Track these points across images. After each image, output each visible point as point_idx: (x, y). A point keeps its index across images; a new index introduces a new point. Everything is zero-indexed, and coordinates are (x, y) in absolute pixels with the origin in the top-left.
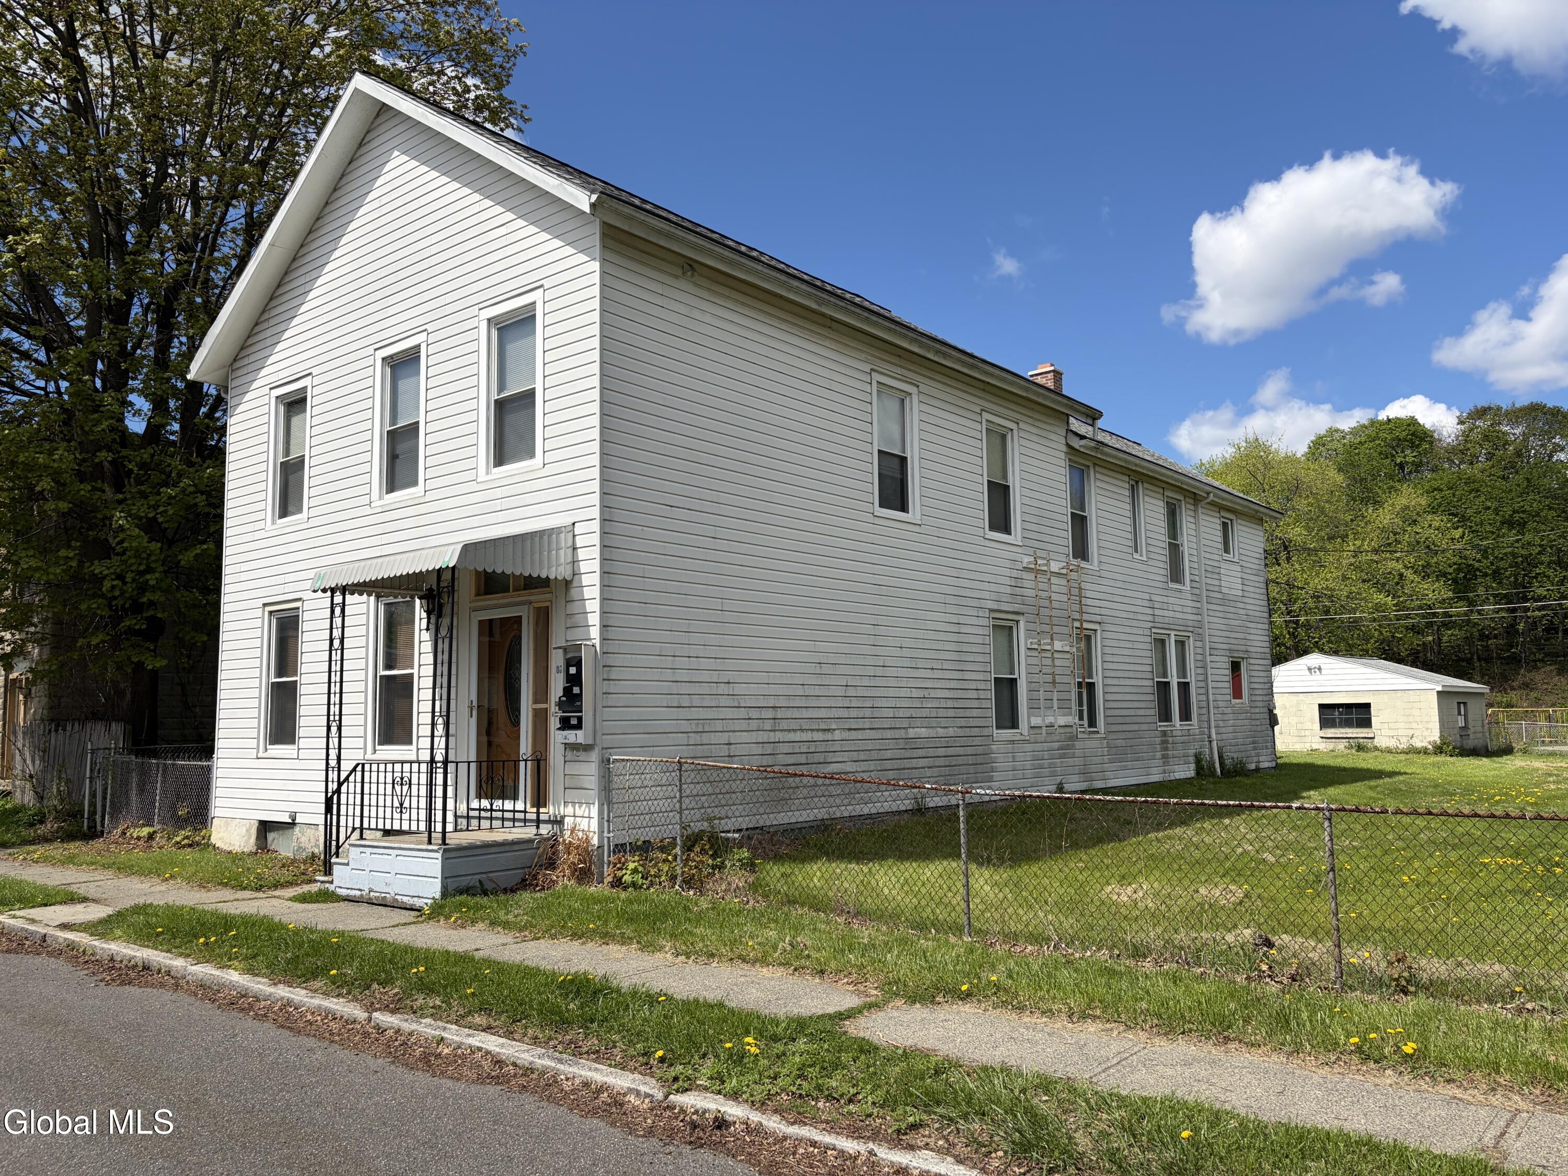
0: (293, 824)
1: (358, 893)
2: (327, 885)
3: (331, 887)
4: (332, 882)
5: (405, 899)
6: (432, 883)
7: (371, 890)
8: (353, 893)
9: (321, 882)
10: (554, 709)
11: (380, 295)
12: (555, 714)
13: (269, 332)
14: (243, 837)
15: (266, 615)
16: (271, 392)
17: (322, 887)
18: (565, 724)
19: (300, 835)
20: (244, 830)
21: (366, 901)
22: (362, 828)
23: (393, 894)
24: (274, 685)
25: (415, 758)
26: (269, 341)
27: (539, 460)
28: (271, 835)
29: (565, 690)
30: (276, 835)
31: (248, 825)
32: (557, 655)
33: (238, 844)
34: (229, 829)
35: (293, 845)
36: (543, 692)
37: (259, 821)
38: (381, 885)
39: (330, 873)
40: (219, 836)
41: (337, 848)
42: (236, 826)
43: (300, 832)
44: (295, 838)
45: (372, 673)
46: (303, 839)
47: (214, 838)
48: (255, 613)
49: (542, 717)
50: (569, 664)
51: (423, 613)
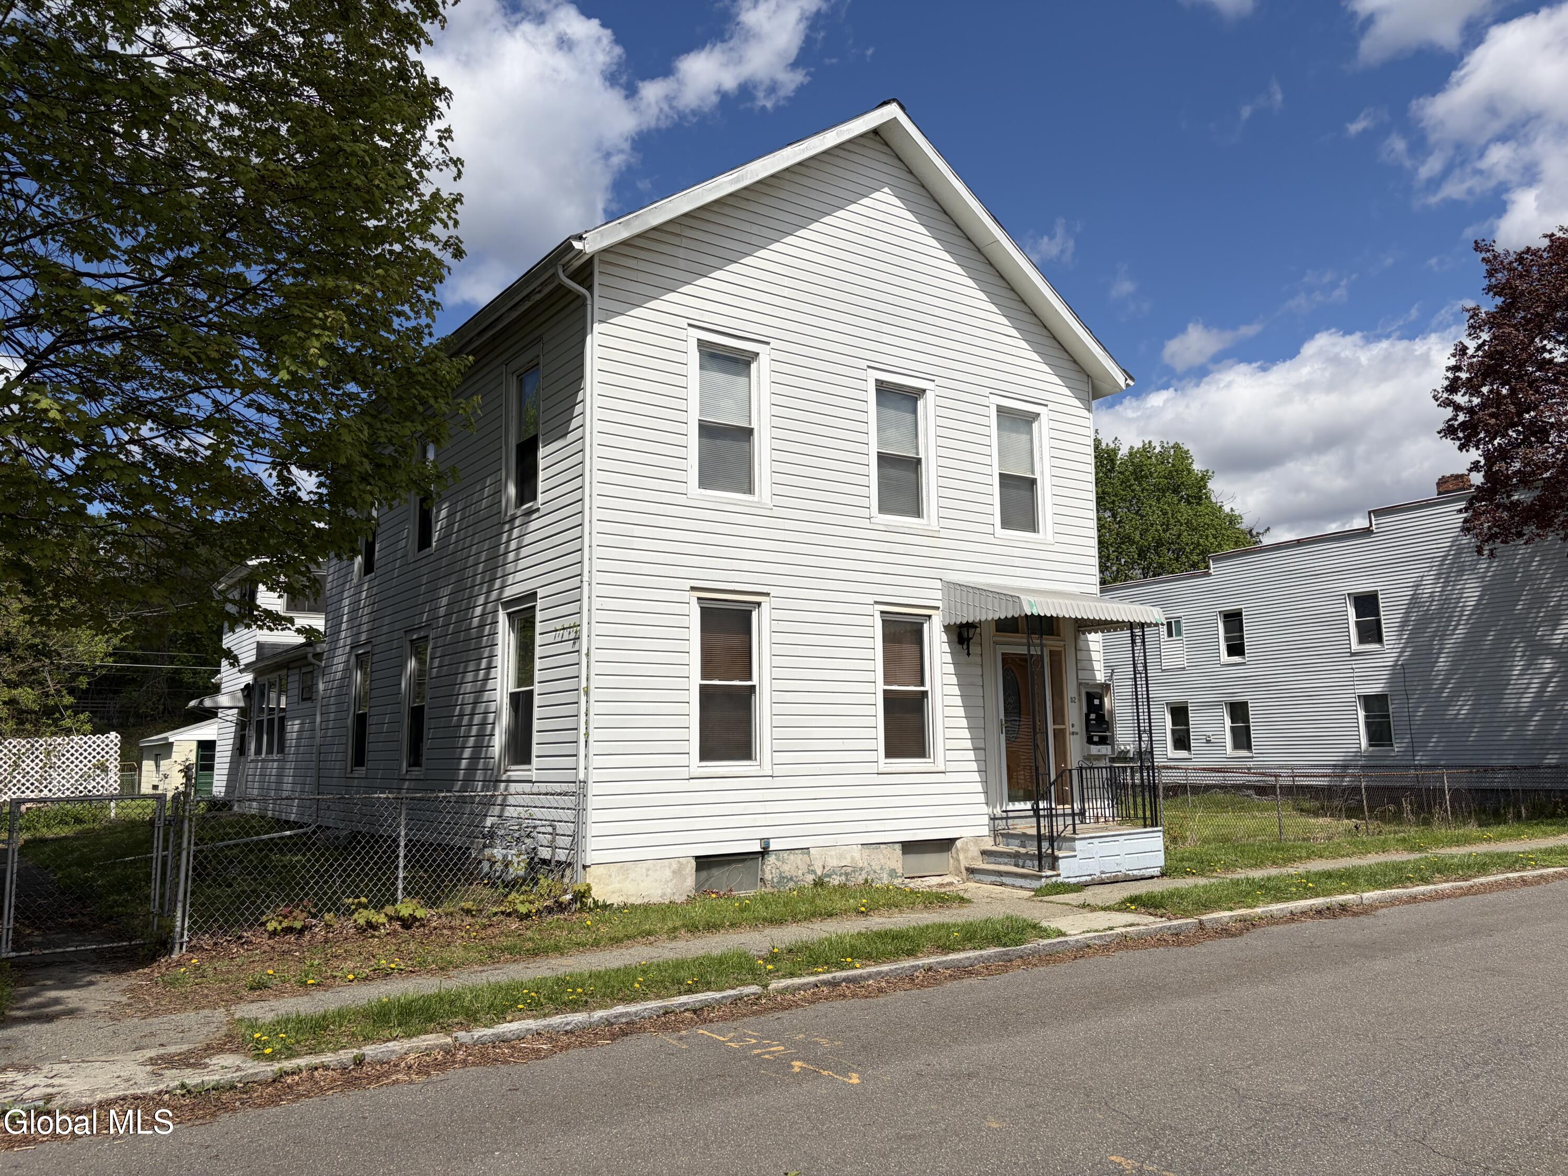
0: (764, 852)
1: (1089, 878)
2: (1054, 879)
3: (1060, 879)
4: (1059, 875)
5: (1135, 872)
6: (1157, 856)
7: (1103, 873)
8: (1083, 879)
9: (1047, 877)
10: (1072, 730)
11: (871, 314)
12: (1073, 733)
13: (681, 253)
14: (667, 882)
15: (694, 602)
16: (690, 329)
17: (1049, 881)
18: (1090, 741)
19: (779, 864)
20: (668, 873)
21: (1102, 883)
22: (1074, 825)
23: (1124, 871)
24: (702, 687)
25: (942, 769)
26: (682, 264)
27: (1050, 538)
28: (704, 874)
29: (1087, 715)
30: (716, 872)
31: (675, 866)
32: (1071, 690)
33: (660, 892)
34: (632, 876)
35: (768, 876)
36: (1059, 716)
37: (697, 858)
38: (1112, 867)
39: (1053, 868)
40: (610, 888)
41: (1052, 846)
42: (648, 870)
43: (778, 860)
44: (770, 867)
45: (881, 687)
46: (786, 868)
47: (599, 893)
48: (675, 596)
49: (1060, 735)
50: (1090, 697)
51: (944, 638)
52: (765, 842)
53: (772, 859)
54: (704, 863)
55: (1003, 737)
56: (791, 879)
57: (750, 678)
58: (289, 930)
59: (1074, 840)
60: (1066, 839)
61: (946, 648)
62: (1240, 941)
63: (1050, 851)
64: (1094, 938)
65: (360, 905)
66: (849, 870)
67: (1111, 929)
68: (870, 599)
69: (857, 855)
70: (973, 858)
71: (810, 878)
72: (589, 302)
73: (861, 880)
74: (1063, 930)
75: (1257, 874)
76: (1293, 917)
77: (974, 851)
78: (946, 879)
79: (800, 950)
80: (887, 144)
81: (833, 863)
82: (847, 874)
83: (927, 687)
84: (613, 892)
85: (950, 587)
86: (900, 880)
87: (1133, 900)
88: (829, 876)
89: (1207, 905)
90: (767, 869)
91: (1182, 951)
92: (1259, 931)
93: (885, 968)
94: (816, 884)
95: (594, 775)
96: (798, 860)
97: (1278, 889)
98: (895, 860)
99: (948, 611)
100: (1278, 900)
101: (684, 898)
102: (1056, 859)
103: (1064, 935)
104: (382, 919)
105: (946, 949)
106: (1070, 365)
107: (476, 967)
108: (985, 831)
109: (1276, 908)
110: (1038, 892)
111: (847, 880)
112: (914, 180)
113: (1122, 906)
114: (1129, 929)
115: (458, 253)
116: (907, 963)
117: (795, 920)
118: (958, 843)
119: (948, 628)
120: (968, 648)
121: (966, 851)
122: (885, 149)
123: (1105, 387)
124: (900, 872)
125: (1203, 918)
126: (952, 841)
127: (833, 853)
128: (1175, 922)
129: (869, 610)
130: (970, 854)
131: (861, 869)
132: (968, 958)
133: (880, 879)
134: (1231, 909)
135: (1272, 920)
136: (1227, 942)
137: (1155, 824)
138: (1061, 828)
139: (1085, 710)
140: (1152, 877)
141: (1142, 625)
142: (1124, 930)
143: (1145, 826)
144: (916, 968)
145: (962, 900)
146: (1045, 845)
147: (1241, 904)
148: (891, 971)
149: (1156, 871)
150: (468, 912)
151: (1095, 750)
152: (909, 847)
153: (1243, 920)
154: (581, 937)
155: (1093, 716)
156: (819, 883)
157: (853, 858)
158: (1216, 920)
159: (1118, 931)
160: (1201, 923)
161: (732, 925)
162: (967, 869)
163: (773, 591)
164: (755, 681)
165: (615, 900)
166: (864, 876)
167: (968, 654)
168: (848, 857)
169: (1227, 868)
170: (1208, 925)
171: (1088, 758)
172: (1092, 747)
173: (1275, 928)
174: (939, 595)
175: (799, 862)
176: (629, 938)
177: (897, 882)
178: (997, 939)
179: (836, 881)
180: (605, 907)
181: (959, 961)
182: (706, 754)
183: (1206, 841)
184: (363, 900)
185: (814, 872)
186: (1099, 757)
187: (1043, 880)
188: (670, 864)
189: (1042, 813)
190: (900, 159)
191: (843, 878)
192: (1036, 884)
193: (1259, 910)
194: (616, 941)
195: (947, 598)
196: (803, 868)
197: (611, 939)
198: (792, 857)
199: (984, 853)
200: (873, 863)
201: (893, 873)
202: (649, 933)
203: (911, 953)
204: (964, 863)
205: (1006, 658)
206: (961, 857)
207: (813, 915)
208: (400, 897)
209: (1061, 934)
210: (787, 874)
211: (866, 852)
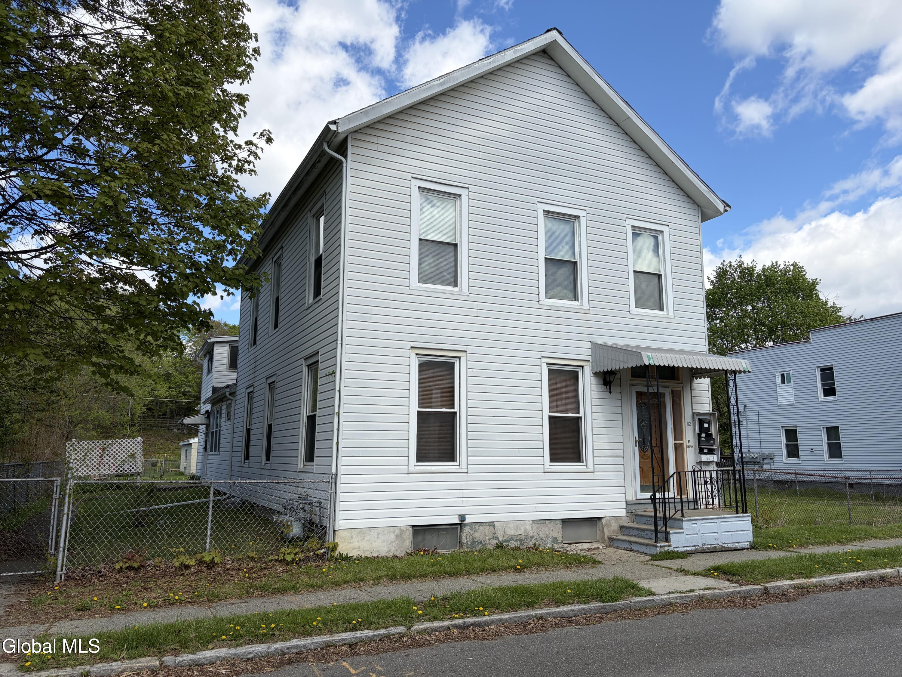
0: (462, 524)
1: (693, 548)
2: (667, 548)
3: (671, 549)
4: (670, 546)
5: (730, 545)
6: (746, 534)
7: (704, 544)
8: (689, 549)
9: (661, 547)
10: (688, 444)
11: (540, 168)
12: (689, 447)
13: (408, 132)
14: (392, 542)
15: (413, 356)
16: (413, 180)
17: (662, 550)
18: (701, 451)
19: (472, 532)
20: (393, 536)
21: (704, 552)
22: (682, 510)
23: (720, 544)
24: (419, 413)
25: (592, 470)
26: (408, 139)
27: (671, 314)
28: (420, 538)
29: (699, 435)
30: (428, 537)
31: (397, 532)
32: (687, 416)
33: (386, 549)
34: (367, 538)
35: (464, 541)
36: (678, 434)
37: (413, 526)
38: (711, 541)
39: (667, 540)
40: (352, 545)
41: (665, 525)
42: (379, 534)
43: (471, 529)
44: (466, 535)
45: (546, 413)
46: (477, 535)
47: (343, 548)
48: (400, 352)
49: (679, 448)
50: (701, 422)
51: (594, 380)
52: (462, 518)
53: (467, 529)
54: (418, 530)
55: (637, 449)
56: (481, 542)
57: (453, 408)
58: (130, 568)
59: (682, 521)
60: (675, 519)
61: (594, 387)
62: (792, 606)
63: (664, 529)
64: (677, 598)
65: (179, 553)
66: (523, 537)
67: (692, 591)
68: (539, 355)
69: (529, 528)
70: (614, 531)
71: (495, 542)
72: (344, 165)
73: (531, 545)
74: (653, 590)
75: (820, 550)
76: (841, 586)
77: (615, 526)
78: (594, 545)
79: (453, 597)
80: (552, 59)
81: (511, 532)
82: (521, 540)
83: (581, 415)
84: (354, 549)
85: (596, 347)
86: (560, 545)
87: (716, 569)
88: (509, 541)
89: (774, 575)
90: (464, 535)
91: (743, 612)
92: (810, 597)
93: (506, 616)
94: (497, 547)
95: (342, 470)
96: (487, 529)
97: (833, 564)
98: (557, 532)
99: (595, 363)
100: (832, 572)
101: (404, 553)
102: (667, 534)
103: (653, 594)
104: (192, 563)
105: (557, 603)
106: (686, 199)
107: (234, 600)
108: (623, 513)
109: (829, 578)
110: (655, 557)
111: (521, 544)
112: (571, 81)
113: (707, 573)
114: (707, 592)
115: (269, 140)
116: (524, 613)
117: (468, 573)
118: (604, 521)
119: (596, 374)
120: (610, 389)
121: (609, 526)
122: (550, 62)
123: (709, 212)
124: (560, 539)
125: (768, 585)
126: (600, 519)
127: (511, 526)
128: (744, 588)
129: (538, 362)
130: (612, 529)
131: (532, 537)
132: (573, 610)
133: (546, 544)
134: (792, 579)
135: (824, 588)
136: (783, 606)
137: (745, 511)
138: (672, 513)
139: (698, 431)
140: (743, 549)
141: (735, 372)
142: (701, 592)
143: (737, 513)
144: (530, 617)
145: (595, 562)
146: (660, 523)
147: (800, 575)
148: (510, 618)
149: (746, 545)
150: (252, 558)
151: (704, 458)
152: (565, 522)
153: (801, 587)
154: (315, 581)
155: (703, 435)
156: (500, 546)
157: (525, 530)
158: (778, 587)
159: (696, 593)
160: (765, 589)
161: (421, 576)
162: (609, 538)
163: (469, 350)
164: (456, 409)
165: (353, 554)
166: (534, 541)
167: (610, 392)
168: (522, 528)
169: (801, 545)
170: (771, 591)
171: (700, 463)
172: (702, 456)
173: (825, 595)
174: (589, 352)
175: (487, 531)
176: (345, 582)
177: (557, 546)
178: (599, 597)
179: (513, 544)
180: (347, 558)
181: (565, 612)
182: (421, 457)
183: (791, 522)
184: (182, 549)
185: (497, 538)
186: (708, 463)
187: (658, 549)
188: (394, 531)
189: (657, 501)
190: (561, 68)
191: (519, 543)
192: (653, 551)
193: (814, 580)
194: (336, 584)
195: (594, 354)
196: (489, 536)
197: (332, 583)
198: (481, 528)
199: (621, 527)
200: (540, 533)
201: (555, 540)
202: (362, 580)
203: (530, 605)
204: (607, 534)
205: (639, 395)
206: (605, 530)
207: (483, 570)
208: (208, 548)
209: (652, 594)
210: (478, 539)
211: (535, 526)
